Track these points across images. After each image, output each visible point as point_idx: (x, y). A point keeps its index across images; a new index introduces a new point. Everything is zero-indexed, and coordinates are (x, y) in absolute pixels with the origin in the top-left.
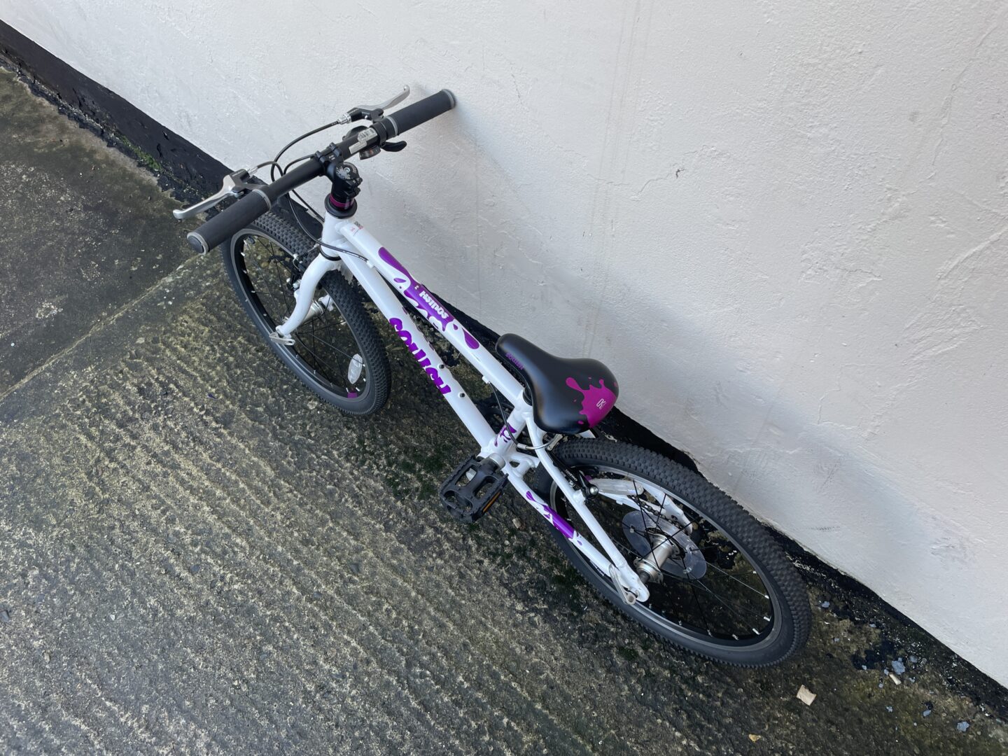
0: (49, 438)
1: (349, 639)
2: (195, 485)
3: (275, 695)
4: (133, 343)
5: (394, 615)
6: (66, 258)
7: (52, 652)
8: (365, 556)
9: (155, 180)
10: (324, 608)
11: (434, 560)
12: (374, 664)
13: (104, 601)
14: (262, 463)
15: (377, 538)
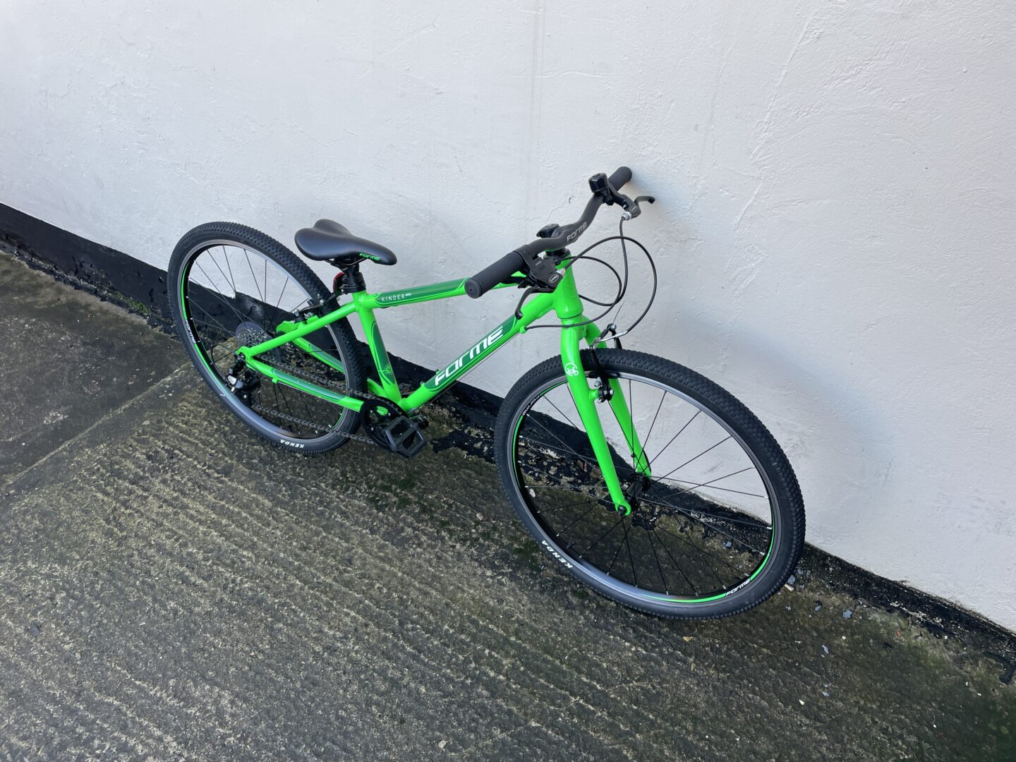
0: (68, 498)
1: (348, 611)
2: (203, 518)
3: (288, 658)
4: (140, 425)
5: (385, 590)
6: (69, 381)
7: (82, 651)
8: (356, 553)
9: (145, 322)
10: (326, 593)
11: (414, 549)
12: (372, 626)
13: (128, 609)
14: (260, 498)
15: (365, 539)
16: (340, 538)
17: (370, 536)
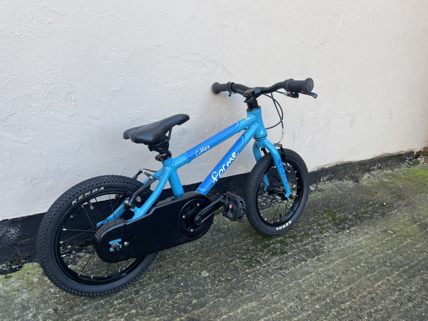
15: (310, 265)
16: (307, 275)
17: (308, 262)
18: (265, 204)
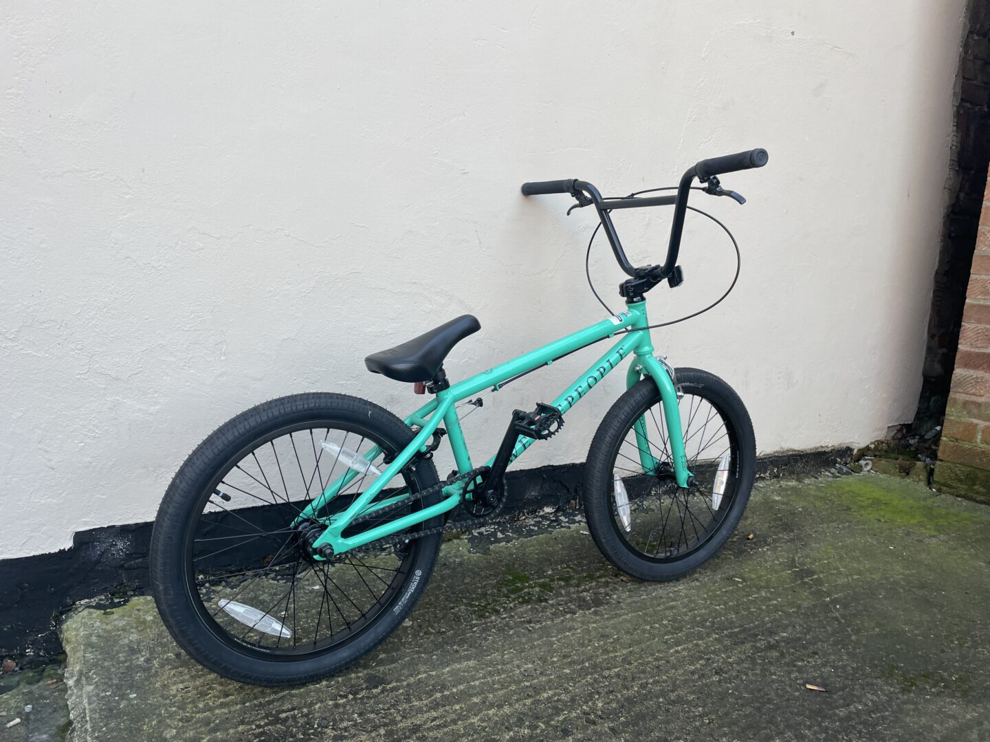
18: (536, 528)
